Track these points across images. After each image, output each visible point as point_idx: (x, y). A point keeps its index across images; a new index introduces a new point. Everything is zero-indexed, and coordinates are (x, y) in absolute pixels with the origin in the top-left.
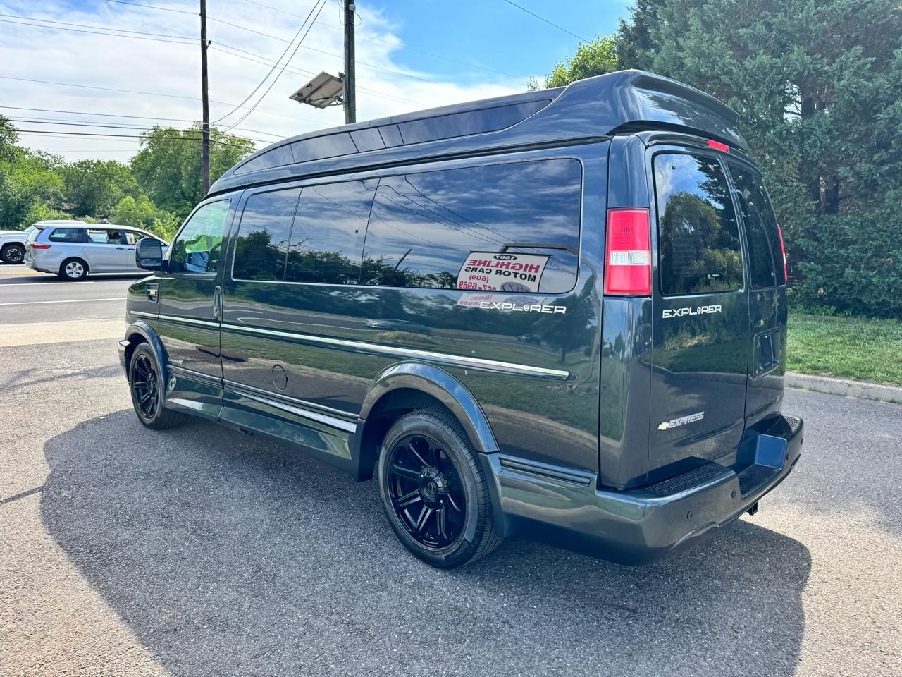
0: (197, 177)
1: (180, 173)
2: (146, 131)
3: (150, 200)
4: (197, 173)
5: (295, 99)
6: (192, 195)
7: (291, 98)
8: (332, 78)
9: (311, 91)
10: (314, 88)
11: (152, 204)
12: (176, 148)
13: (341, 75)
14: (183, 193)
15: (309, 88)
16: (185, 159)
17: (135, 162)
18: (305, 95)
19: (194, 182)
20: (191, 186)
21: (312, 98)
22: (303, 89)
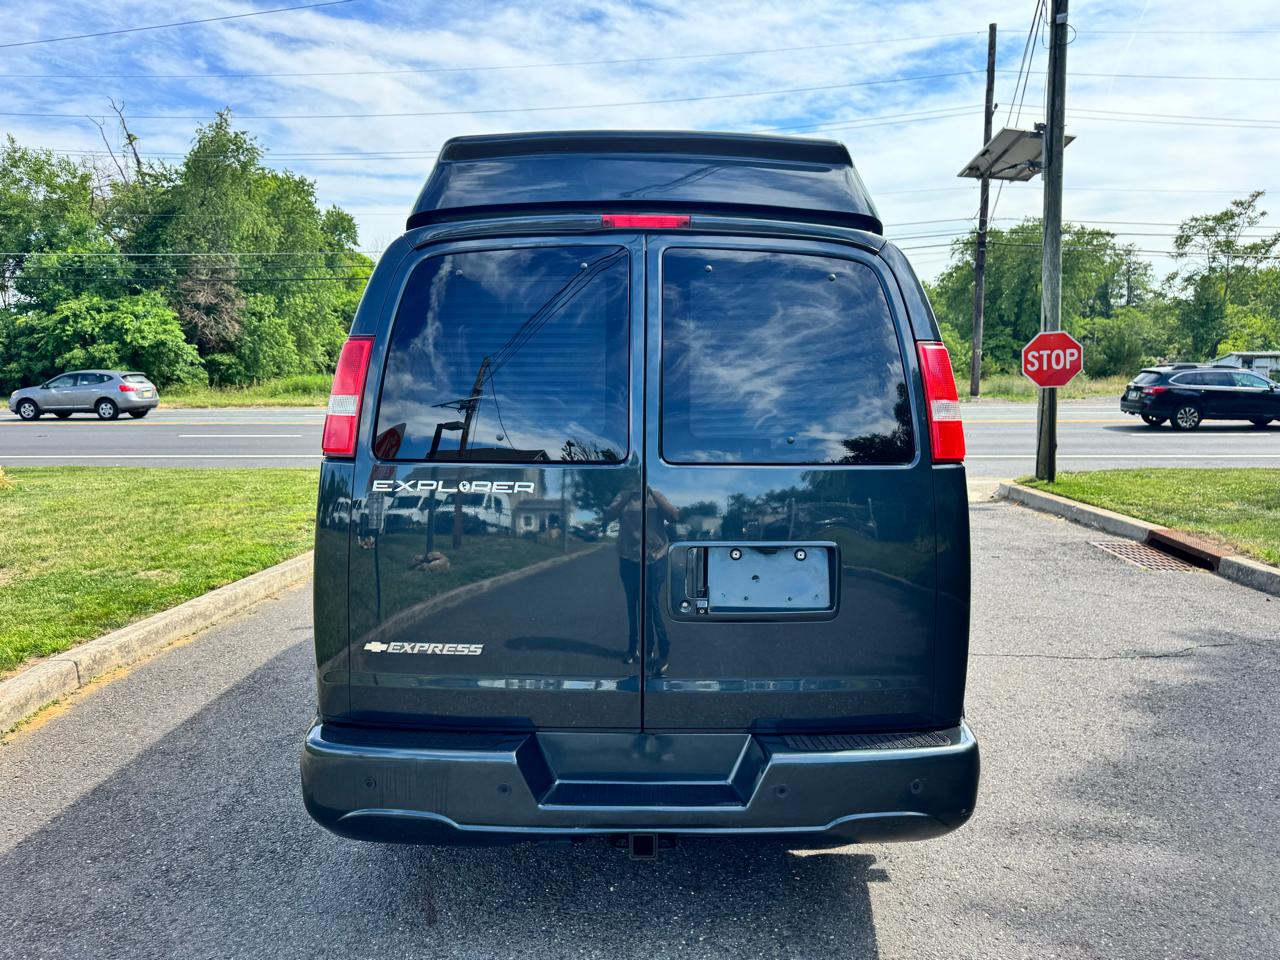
0: (1024, 292)
1: (1000, 289)
2: (959, 237)
3: (953, 330)
4: (1024, 287)
5: (966, 176)
6: (1013, 319)
7: (961, 175)
8: (1023, 134)
9: (991, 161)
10: (994, 156)
11: (956, 334)
12: (998, 254)
13: (1038, 127)
14: (1001, 317)
15: (987, 156)
16: (1008, 269)
17: (942, 281)
18: (982, 170)
19: (1017, 300)
20: (1012, 307)
21: (993, 170)
22: (976, 159)
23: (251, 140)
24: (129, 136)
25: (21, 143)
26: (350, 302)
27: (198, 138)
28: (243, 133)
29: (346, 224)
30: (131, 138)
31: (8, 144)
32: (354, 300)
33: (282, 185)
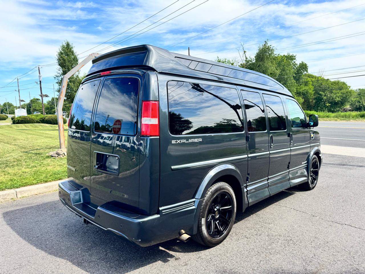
23: (272, 47)
24: (244, 51)
25: (220, 58)
26: (305, 89)
27: (258, 49)
28: (271, 46)
29: (304, 67)
30: (245, 52)
31: (217, 58)
32: (306, 89)
33: (282, 58)
